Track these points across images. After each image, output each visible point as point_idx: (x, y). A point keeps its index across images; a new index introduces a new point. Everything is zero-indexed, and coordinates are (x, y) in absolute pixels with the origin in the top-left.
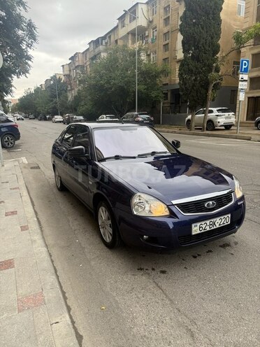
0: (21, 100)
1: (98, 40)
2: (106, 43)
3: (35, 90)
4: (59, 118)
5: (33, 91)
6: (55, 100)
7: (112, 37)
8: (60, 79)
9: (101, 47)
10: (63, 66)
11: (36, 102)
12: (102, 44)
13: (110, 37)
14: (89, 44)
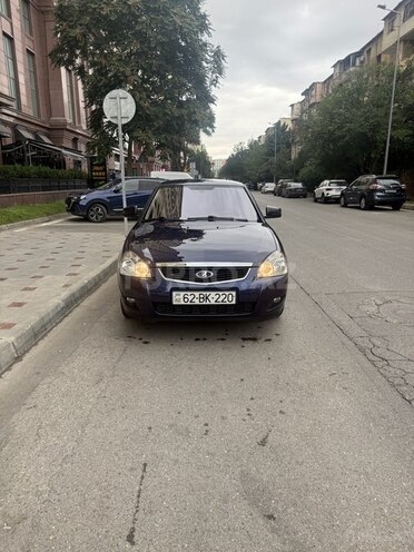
0: (229, 160)
1: (348, 58)
2: (362, 62)
3: (250, 146)
4: (270, 186)
5: (246, 146)
6: (271, 159)
7: (372, 51)
8: (285, 126)
9: (352, 69)
10: (292, 106)
11: (245, 162)
12: (354, 64)
13: (369, 51)
14: (334, 66)
